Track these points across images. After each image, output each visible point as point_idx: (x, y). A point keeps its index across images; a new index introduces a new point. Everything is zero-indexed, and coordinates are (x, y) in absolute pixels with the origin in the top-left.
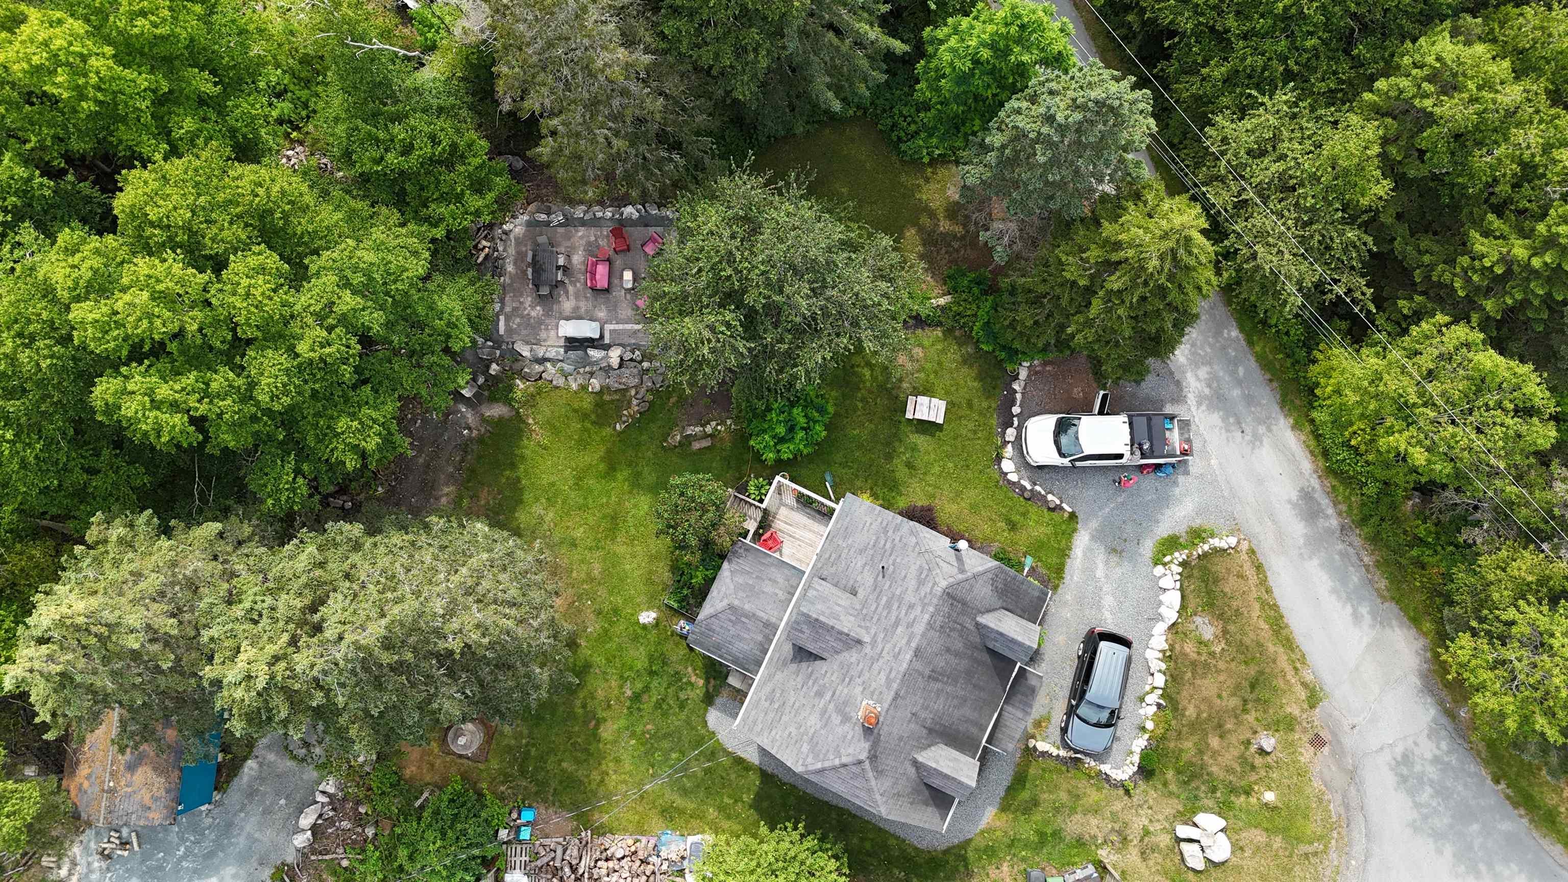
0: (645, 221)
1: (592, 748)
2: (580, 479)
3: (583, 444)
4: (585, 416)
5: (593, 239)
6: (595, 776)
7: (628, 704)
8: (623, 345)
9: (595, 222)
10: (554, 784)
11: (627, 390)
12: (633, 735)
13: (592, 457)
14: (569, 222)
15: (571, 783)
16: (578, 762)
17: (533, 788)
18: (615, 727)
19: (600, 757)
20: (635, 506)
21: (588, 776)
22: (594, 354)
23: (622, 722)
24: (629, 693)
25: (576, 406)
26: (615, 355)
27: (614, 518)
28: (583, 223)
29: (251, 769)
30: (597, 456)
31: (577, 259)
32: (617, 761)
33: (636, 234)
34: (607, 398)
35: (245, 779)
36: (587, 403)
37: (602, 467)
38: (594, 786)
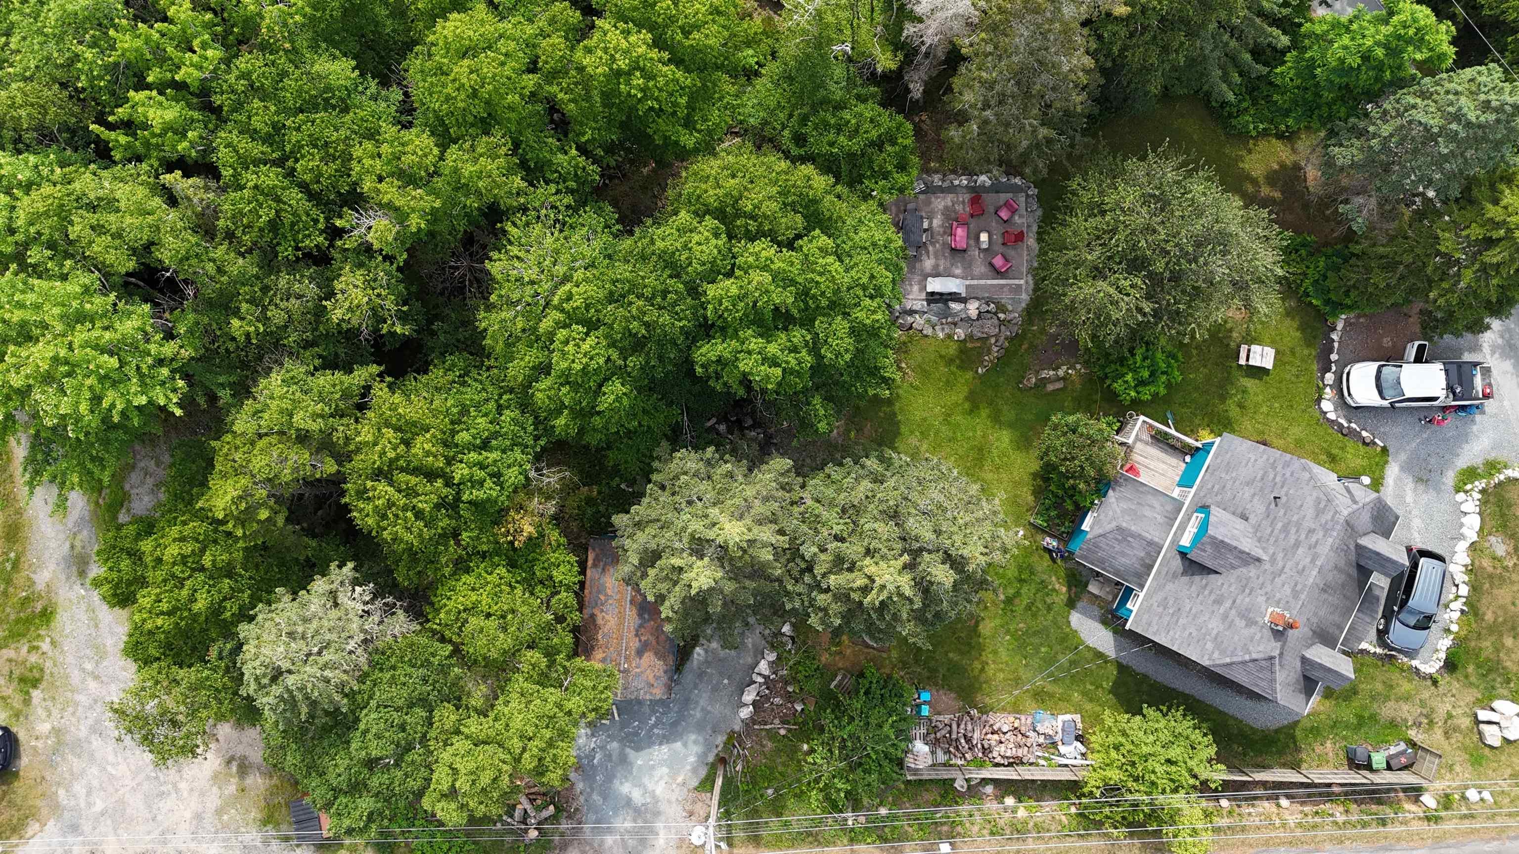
0: (996, 188)
1: (973, 642)
2: (949, 415)
3: (949, 384)
4: (950, 362)
5: (950, 204)
6: (977, 665)
7: (1002, 606)
8: (977, 299)
9: (952, 189)
10: (942, 671)
11: (987, 338)
12: (1008, 632)
13: (958, 395)
14: (930, 190)
15: (956, 670)
16: (962, 653)
17: (925, 673)
18: (993, 624)
19: (981, 649)
20: (998, 440)
21: (971, 665)
22: (955, 306)
23: (998, 621)
24: (1002, 597)
25: (943, 353)
26: (973, 308)
27: (980, 450)
28: (941, 190)
29: (699, 654)
30: (962, 396)
31: (936, 222)
32: (995, 652)
33: (990, 200)
34: (969, 345)
35: (695, 662)
36: (952, 350)
37: (967, 405)
38: (976, 672)
